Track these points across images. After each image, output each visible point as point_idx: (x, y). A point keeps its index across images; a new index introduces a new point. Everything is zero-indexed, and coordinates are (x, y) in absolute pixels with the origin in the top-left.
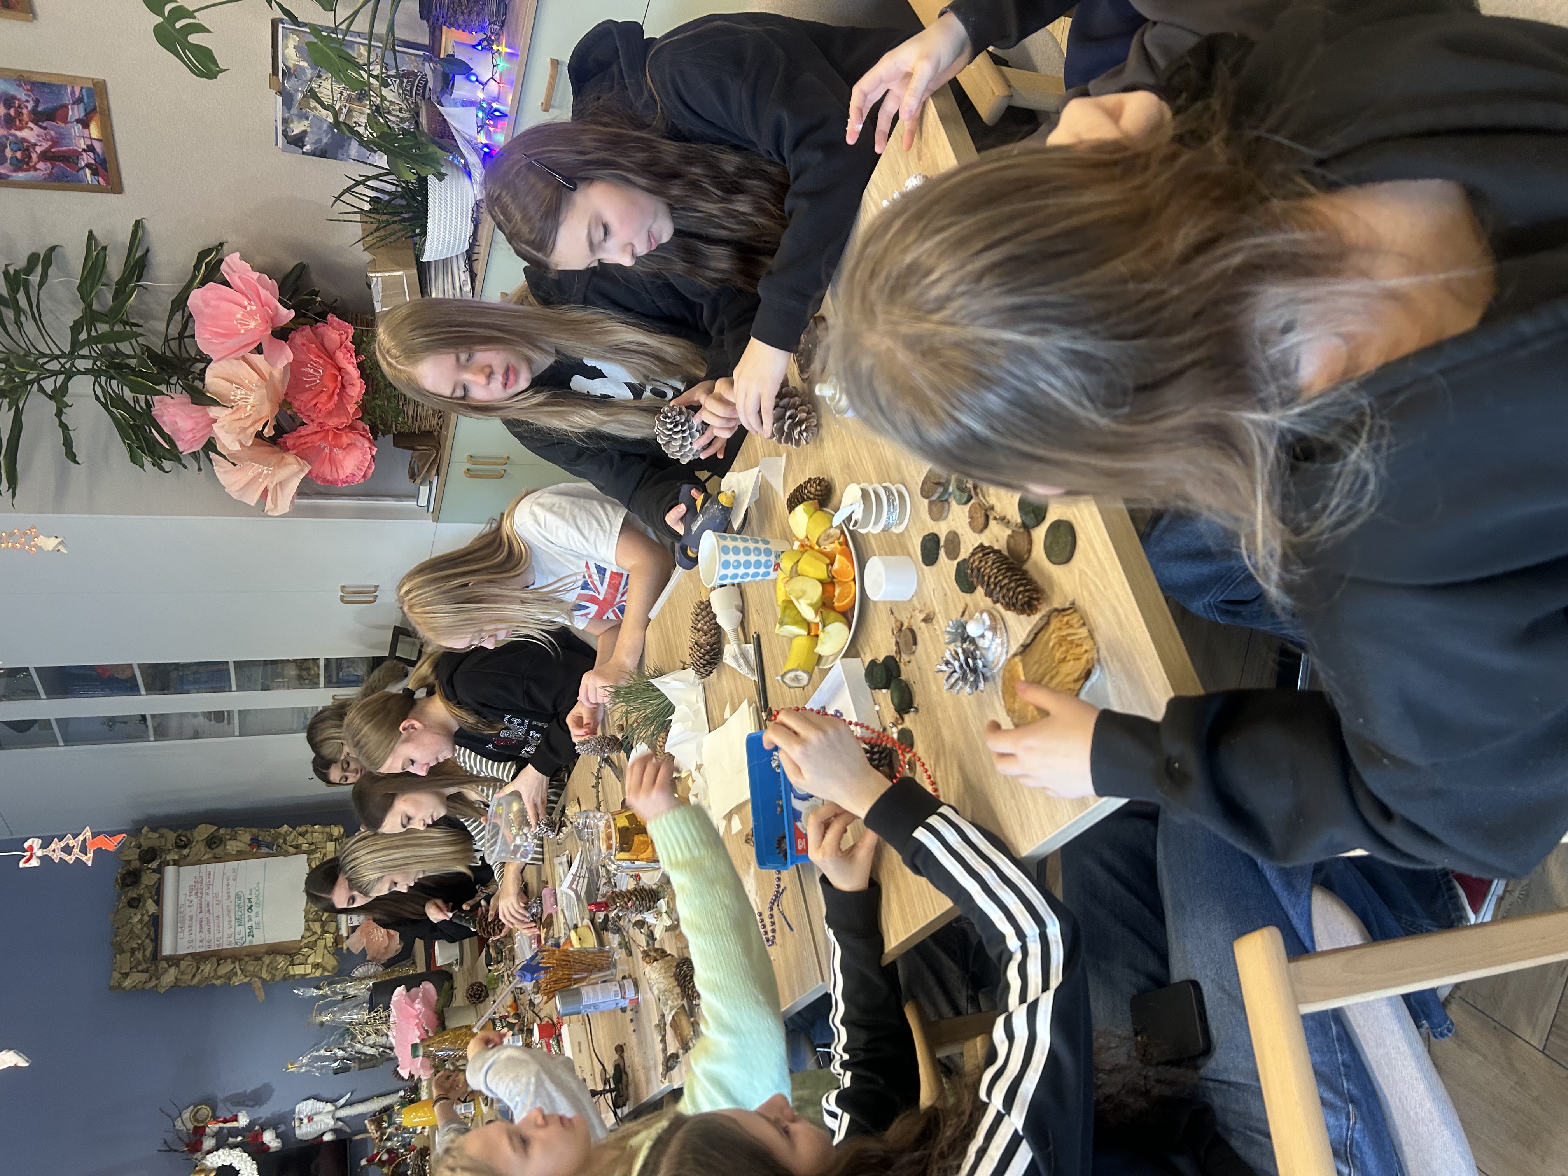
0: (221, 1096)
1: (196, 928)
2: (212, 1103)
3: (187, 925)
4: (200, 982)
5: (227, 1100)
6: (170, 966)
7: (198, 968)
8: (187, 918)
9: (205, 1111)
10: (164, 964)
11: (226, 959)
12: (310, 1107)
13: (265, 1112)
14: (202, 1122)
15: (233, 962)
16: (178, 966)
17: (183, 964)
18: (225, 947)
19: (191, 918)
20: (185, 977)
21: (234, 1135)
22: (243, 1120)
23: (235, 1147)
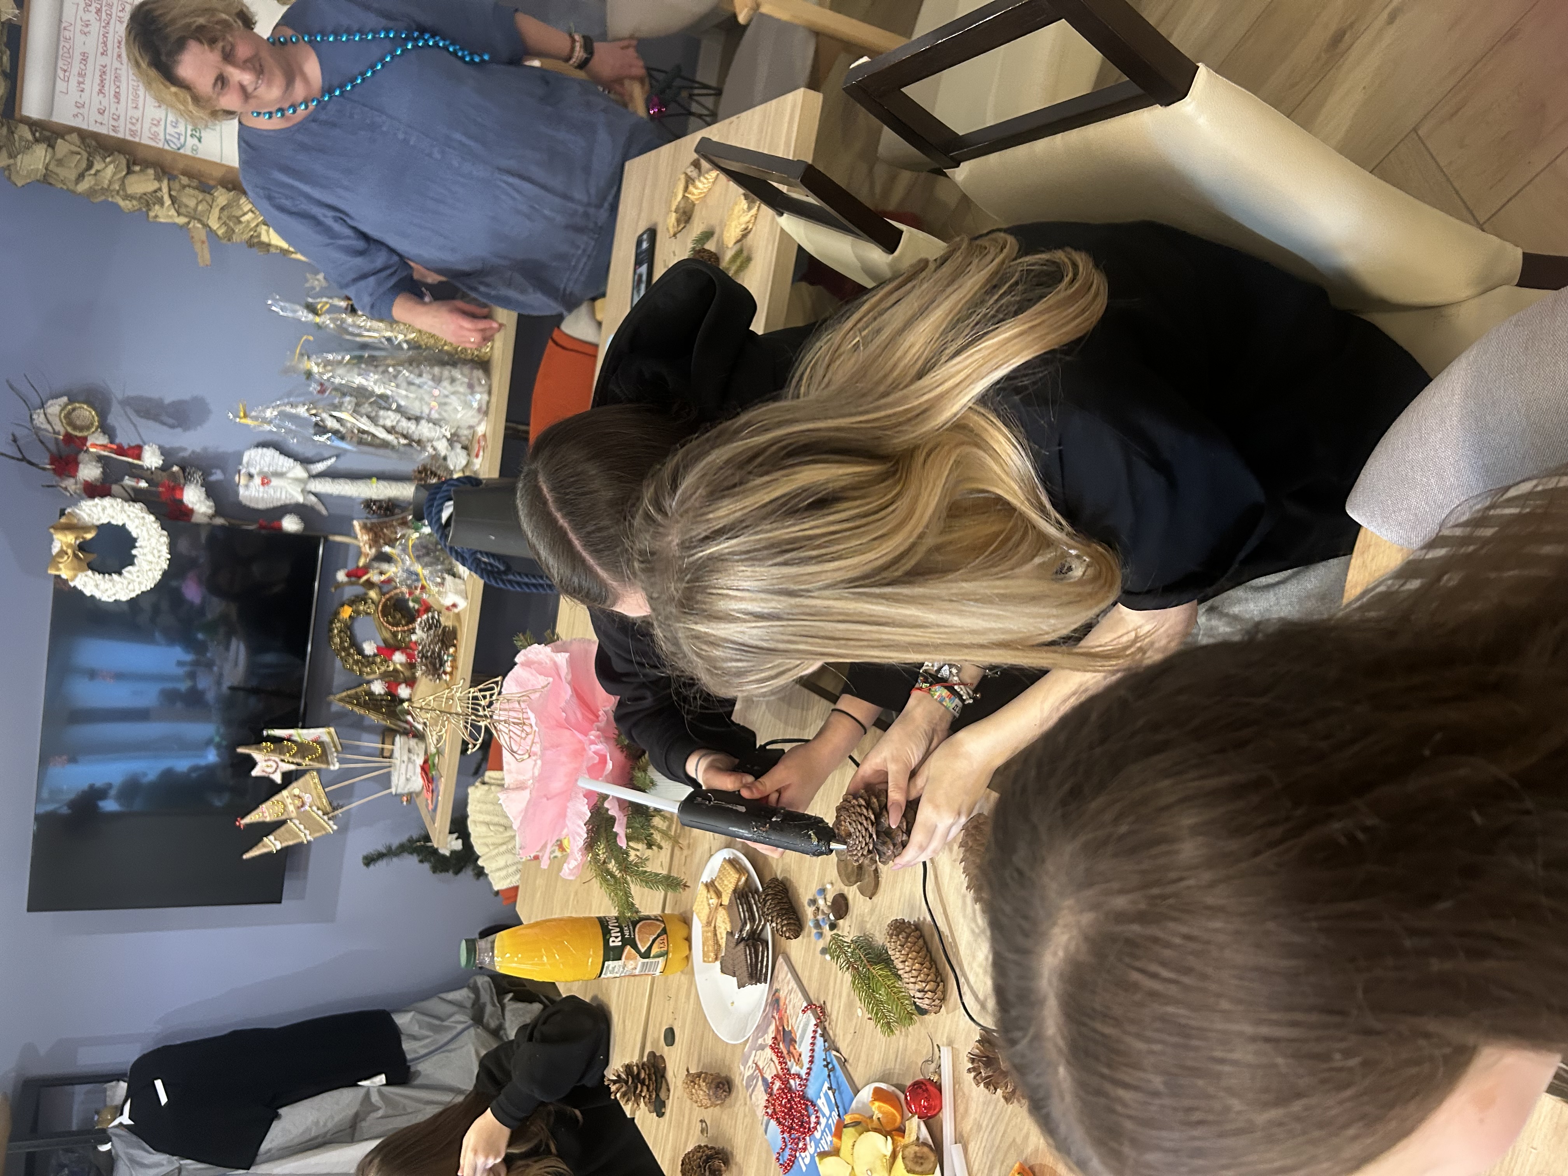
0: (118, 393)
1: (92, 84)
2: (100, 401)
3: (75, 70)
4: (92, 192)
5: (127, 402)
6: (37, 141)
7: (90, 166)
8: (77, 57)
9: (86, 413)
10: (25, 132)
11: (146, 164)
12: (267, 459)
13: (191, 441)
14: (81, 429)
15: (158, 179)
16: (52, 146)
17: (62, 147)
18: (145, 141)
19: (85, 58)
20: (63, 172)
21: (133, 476)
22: (151, 459)
23: (135, 497)
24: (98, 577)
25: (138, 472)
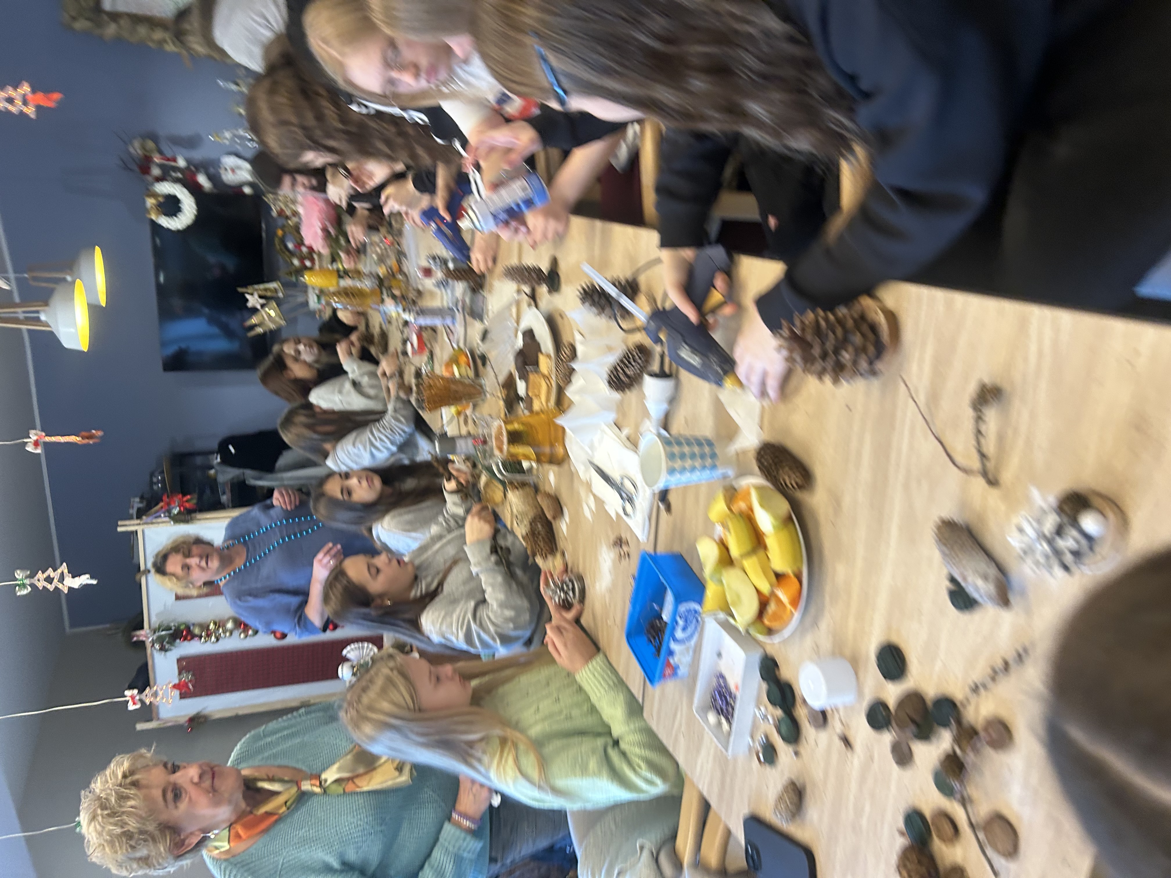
0: (161, 133)
2: (155, 138)
4: (137, 41)
5: (167, 138)
6: (111, 21)
7: (135, 30)
9: (150, 144)
10: (105, 18)
11: (159, 26)
12: (232, 161)
13: (198, 155)
14: (149, 152)
15: (165, 32)
16: (117, 23)
17: (122, 22)
18: (157, 15)
20: (124, 34)
21: (174, 171)
22: (181, 163)
23: (176, 181)
24: (167, 218)
25: (176, 169)
